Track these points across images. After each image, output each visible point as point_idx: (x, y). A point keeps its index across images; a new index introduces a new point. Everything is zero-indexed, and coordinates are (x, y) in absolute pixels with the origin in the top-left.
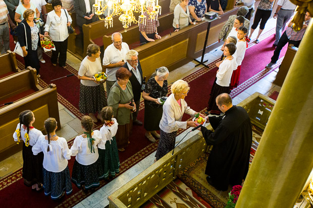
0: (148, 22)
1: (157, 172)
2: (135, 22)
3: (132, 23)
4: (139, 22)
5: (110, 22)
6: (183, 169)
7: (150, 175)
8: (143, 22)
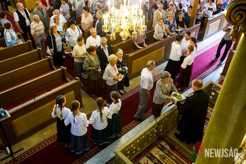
0: (139, 36)
1: (146, 134)
2: (130, 36)
3: (128, 37)
4: (132, 36)
5: (114, 36)
6: (163, 132)
7: (142, 136)
8: (135, 36)
